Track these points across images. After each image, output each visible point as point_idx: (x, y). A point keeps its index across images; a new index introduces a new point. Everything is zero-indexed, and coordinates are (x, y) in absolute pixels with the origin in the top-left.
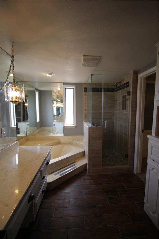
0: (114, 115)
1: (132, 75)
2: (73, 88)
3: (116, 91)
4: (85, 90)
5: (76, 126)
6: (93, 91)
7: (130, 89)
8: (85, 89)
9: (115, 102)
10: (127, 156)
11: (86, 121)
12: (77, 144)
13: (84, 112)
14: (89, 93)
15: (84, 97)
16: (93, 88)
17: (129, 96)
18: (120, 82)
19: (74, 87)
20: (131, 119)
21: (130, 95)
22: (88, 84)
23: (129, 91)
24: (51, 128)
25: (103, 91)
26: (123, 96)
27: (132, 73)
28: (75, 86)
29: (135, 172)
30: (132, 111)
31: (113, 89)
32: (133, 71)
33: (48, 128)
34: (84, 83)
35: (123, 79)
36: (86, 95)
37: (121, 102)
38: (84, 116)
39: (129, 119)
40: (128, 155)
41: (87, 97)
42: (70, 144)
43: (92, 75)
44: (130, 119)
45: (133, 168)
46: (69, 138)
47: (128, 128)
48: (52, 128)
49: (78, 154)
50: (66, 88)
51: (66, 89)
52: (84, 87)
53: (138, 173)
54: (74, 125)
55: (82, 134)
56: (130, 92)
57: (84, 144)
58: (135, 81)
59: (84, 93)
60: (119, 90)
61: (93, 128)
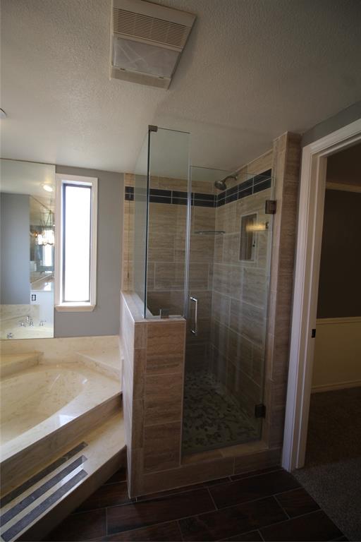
0: (211, 274)
1: (285, 146)
2: (90, 187)
3: (222, 203)
4: (130, 194)
5: (96, 306)
6: (152, 200)
7: (277, 192)
8: (129, 190)
9: (216, 236)
10: (261, 411)
11: (129, 292)
12: (97, 365)
13: (124, 263)
14: (140, 205)
15: (126, 216)
16: (153, 192)
17: (271, 216)
18: (233, 177)
19: (92, 182)
20: (279, 290)
21: (274, 212)
22: (139, 177)
23: (271, 199)
24: (22, 307)
25: (189, 202)
26: (243, 218)
27: (285, 140)
28: (97, 179)
29: (287, 464)
30: (281, 265)
31: (212, 197)
32: (286, 133)
33: (14, 306)
34: (127, 174)
35: (246, 167)
36: (130, 211)
37: (235, 237)
38: (124, 274)
39: (270, 292)
40: (263, 408)
41: (134, 216)
42: (76, 364)
43: (153, 129)
44: (274, 291)
45: (280, 451)
46: (71, 345)
47: (265, 319)
48: (27, 306)
49: (98, 409)
50: (65, 185)
51: (67, 188)
52: (127, 184)
53: (297, 467)
54: (89, 304)
55: (117, 330)
56: (274, 203)
57: (120, 368)
58: (294, 169)
59: (126, 203)
60: (231, 200)
61: (151, 324)
